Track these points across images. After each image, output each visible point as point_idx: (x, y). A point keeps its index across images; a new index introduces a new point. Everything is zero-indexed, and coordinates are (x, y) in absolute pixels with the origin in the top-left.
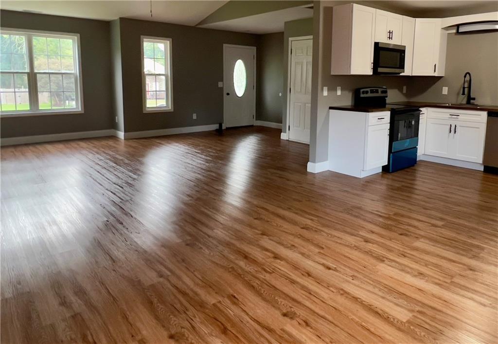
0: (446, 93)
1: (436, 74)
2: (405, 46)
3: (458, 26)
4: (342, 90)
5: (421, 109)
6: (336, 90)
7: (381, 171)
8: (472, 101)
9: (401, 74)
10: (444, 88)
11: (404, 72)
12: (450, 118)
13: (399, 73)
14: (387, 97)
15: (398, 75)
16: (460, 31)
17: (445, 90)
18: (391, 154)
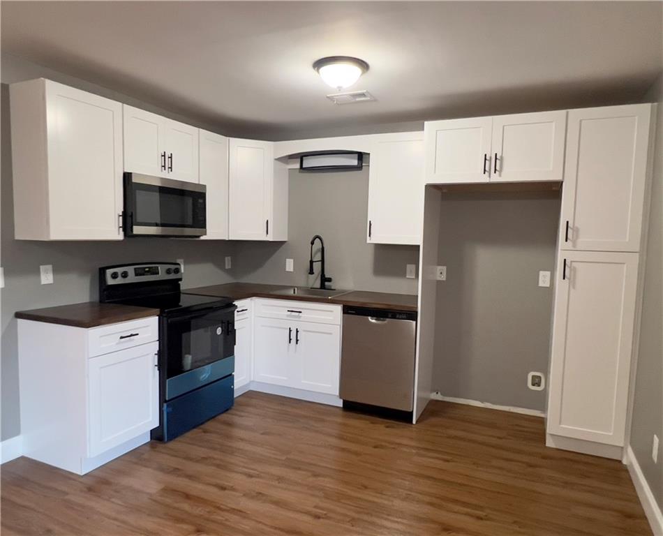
0: (292, 270)
1: (270, 238)
2: (205, 186)
3: (302, 157)
4: (55, 271)
5: (236, 303)
6: (38, 273)
7: (149, 440)
8: (327, 283)
9: (202, 238)
10: (287, 260)
11: (205, 234)
12: (288, 316)
13: (199, 237)
14: (181, 279)
15: (197, 239)
16: (304, 166)
17: (290, 265)
18: (165, 405)
